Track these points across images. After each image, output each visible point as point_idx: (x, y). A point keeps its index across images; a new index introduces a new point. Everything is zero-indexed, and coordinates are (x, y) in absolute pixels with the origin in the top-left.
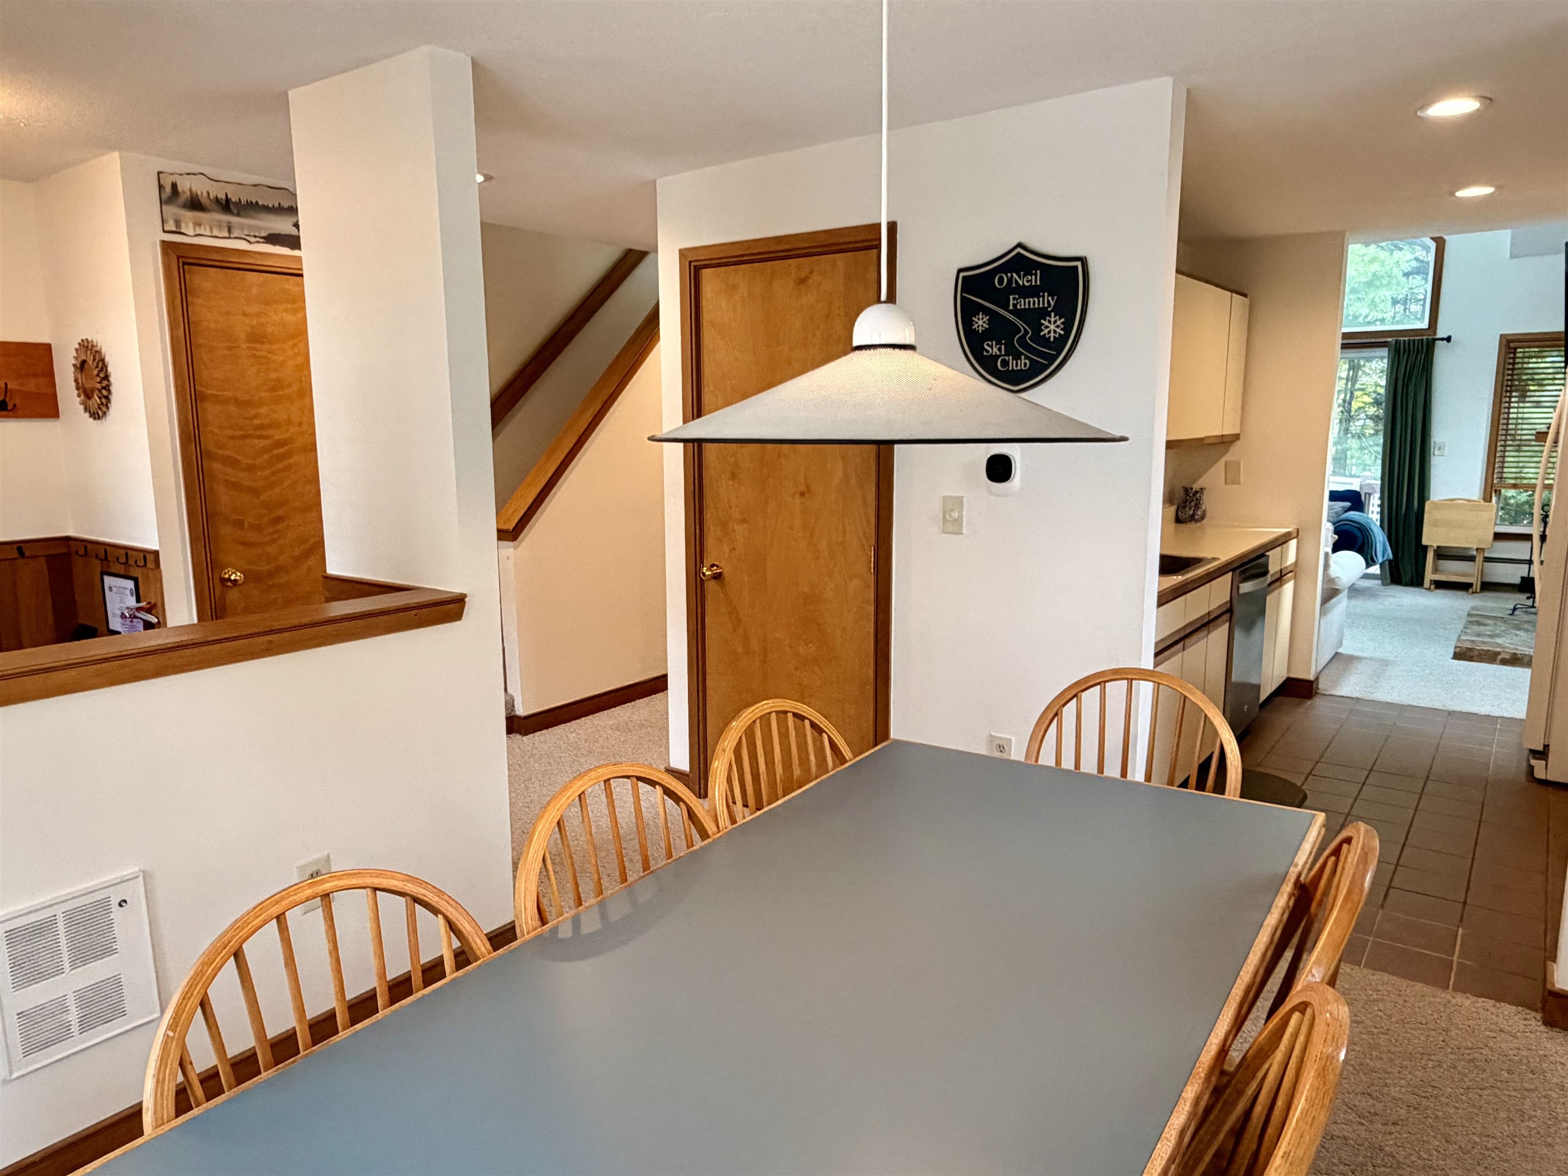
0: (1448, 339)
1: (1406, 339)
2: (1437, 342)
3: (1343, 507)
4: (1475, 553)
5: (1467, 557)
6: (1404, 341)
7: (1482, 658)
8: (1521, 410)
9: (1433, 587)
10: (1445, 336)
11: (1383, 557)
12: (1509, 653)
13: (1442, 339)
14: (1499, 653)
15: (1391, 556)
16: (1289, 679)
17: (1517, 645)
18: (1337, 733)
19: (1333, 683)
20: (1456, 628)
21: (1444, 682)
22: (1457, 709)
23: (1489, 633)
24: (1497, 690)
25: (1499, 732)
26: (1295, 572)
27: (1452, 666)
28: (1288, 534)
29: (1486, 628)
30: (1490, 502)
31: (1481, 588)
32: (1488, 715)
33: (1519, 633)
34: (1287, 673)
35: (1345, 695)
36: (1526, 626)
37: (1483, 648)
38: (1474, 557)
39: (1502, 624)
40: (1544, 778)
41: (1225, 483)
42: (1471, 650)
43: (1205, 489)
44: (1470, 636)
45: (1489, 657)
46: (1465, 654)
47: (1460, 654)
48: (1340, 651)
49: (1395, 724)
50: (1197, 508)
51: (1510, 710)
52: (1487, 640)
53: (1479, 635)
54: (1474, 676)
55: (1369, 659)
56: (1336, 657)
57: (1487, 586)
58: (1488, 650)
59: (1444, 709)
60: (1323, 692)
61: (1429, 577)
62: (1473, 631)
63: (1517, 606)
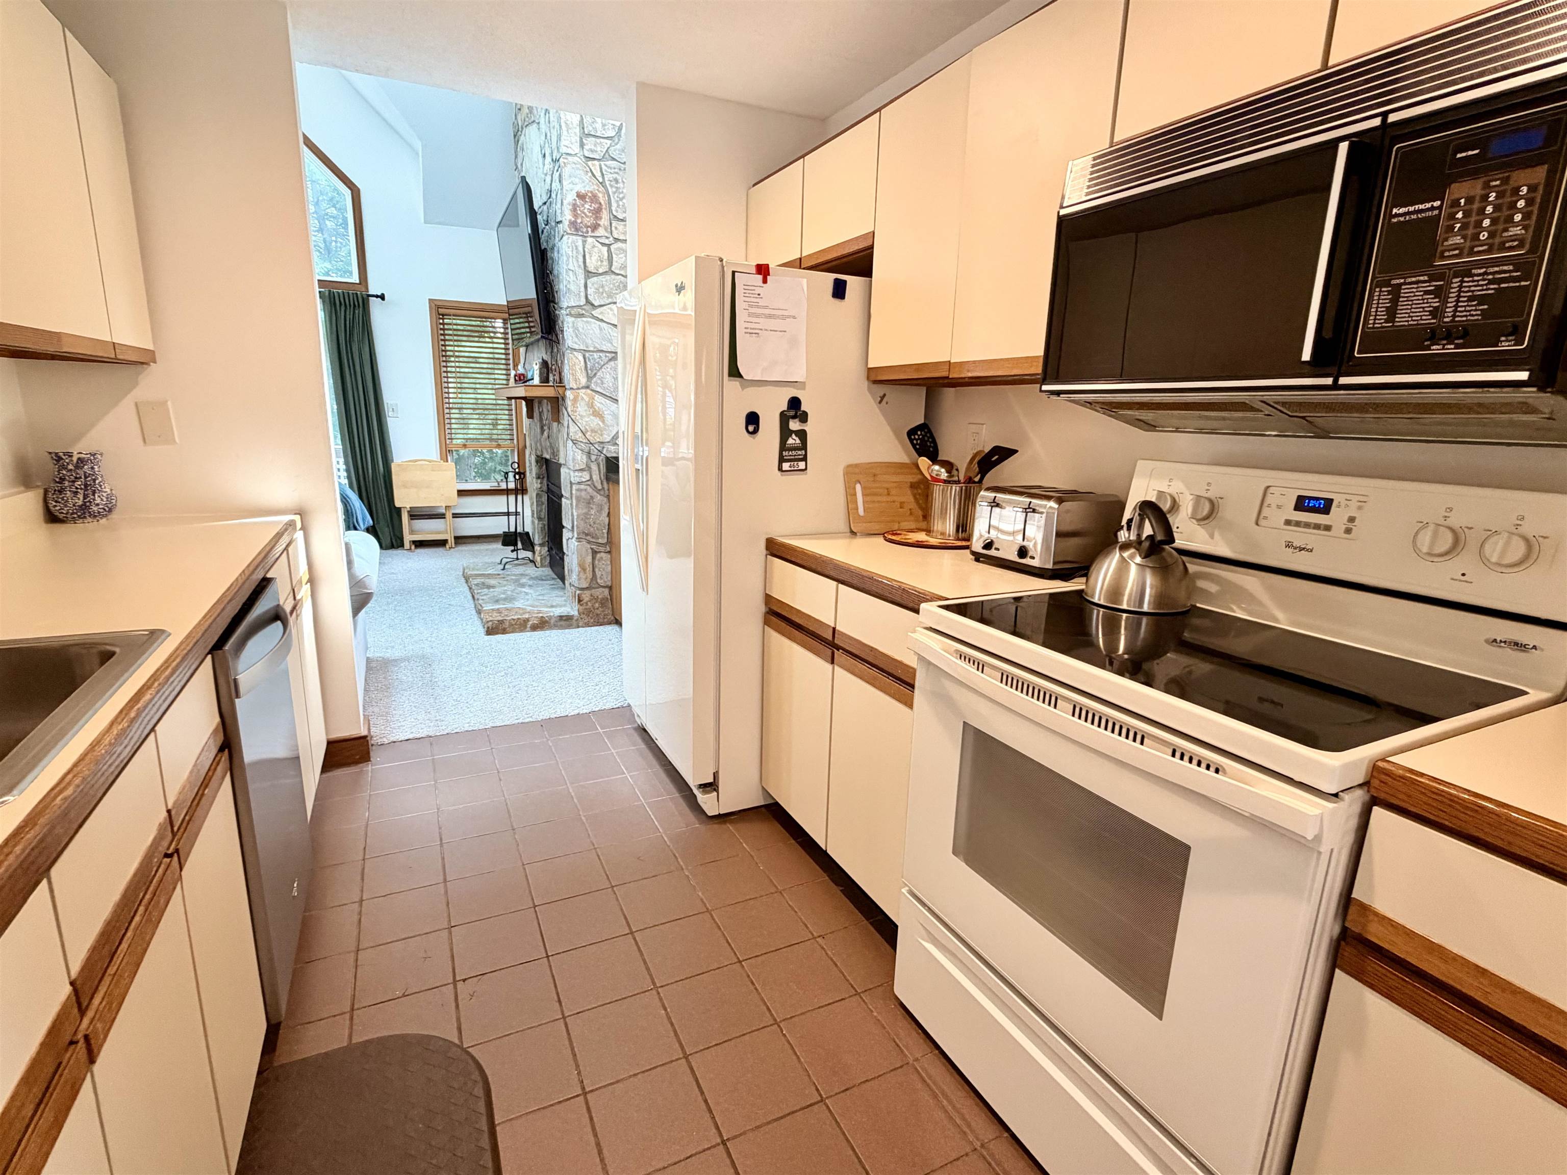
0: (382, 297)
1: (340, 291)
2: (371, 298)
4: (444, 511)
5: (437, 514)
6: (338, 293)
7: (514, 628)
9: (413, 547)
10: (379, 294)
11: (364, 524)
12: (537, 617)
13: (377, 296)
14: (528, 620)
15: (371, 522)
16: (330, 743)
17: (537, 606)
18: (440, 828)
19: (389, 729)
20: (465, 597)
21: (503, 674)
22: (544, 715)
23: (503, 596)
24: (557, 670)
25: (608, 738)
26: (312, 581)
27: (493, 646)
28: (291, 524)
29: (496, 589)
30: (447, 461)
31: (455, 543)
32: (578, 714)
33: (527, 591)
34: (327, 734)
35: (411, 736)
36: (524, 580)
37: (513, 617)
38: (444, 514)
39: (505, 583)
40: (717, 813)
41: (141, 441)
42: (501, 622)
43: (101, 454)
44: (488, 605)
45: (521, 626)
46: (497, 627)
47: (492, 628)
48: (368, 655)
49: (498, 772)
50: (90, 492)
51: (592, 699)
52: (509, 606)
53: (497, 601)
54: (522, 655)
55: (407, 659)
56: (369, 669)
57: (460, 540)
58: (518, 619)
59: (531, 720)
60: (381, 740)
61: (408, 538)
62: (488, 596)
63: (505, 561)
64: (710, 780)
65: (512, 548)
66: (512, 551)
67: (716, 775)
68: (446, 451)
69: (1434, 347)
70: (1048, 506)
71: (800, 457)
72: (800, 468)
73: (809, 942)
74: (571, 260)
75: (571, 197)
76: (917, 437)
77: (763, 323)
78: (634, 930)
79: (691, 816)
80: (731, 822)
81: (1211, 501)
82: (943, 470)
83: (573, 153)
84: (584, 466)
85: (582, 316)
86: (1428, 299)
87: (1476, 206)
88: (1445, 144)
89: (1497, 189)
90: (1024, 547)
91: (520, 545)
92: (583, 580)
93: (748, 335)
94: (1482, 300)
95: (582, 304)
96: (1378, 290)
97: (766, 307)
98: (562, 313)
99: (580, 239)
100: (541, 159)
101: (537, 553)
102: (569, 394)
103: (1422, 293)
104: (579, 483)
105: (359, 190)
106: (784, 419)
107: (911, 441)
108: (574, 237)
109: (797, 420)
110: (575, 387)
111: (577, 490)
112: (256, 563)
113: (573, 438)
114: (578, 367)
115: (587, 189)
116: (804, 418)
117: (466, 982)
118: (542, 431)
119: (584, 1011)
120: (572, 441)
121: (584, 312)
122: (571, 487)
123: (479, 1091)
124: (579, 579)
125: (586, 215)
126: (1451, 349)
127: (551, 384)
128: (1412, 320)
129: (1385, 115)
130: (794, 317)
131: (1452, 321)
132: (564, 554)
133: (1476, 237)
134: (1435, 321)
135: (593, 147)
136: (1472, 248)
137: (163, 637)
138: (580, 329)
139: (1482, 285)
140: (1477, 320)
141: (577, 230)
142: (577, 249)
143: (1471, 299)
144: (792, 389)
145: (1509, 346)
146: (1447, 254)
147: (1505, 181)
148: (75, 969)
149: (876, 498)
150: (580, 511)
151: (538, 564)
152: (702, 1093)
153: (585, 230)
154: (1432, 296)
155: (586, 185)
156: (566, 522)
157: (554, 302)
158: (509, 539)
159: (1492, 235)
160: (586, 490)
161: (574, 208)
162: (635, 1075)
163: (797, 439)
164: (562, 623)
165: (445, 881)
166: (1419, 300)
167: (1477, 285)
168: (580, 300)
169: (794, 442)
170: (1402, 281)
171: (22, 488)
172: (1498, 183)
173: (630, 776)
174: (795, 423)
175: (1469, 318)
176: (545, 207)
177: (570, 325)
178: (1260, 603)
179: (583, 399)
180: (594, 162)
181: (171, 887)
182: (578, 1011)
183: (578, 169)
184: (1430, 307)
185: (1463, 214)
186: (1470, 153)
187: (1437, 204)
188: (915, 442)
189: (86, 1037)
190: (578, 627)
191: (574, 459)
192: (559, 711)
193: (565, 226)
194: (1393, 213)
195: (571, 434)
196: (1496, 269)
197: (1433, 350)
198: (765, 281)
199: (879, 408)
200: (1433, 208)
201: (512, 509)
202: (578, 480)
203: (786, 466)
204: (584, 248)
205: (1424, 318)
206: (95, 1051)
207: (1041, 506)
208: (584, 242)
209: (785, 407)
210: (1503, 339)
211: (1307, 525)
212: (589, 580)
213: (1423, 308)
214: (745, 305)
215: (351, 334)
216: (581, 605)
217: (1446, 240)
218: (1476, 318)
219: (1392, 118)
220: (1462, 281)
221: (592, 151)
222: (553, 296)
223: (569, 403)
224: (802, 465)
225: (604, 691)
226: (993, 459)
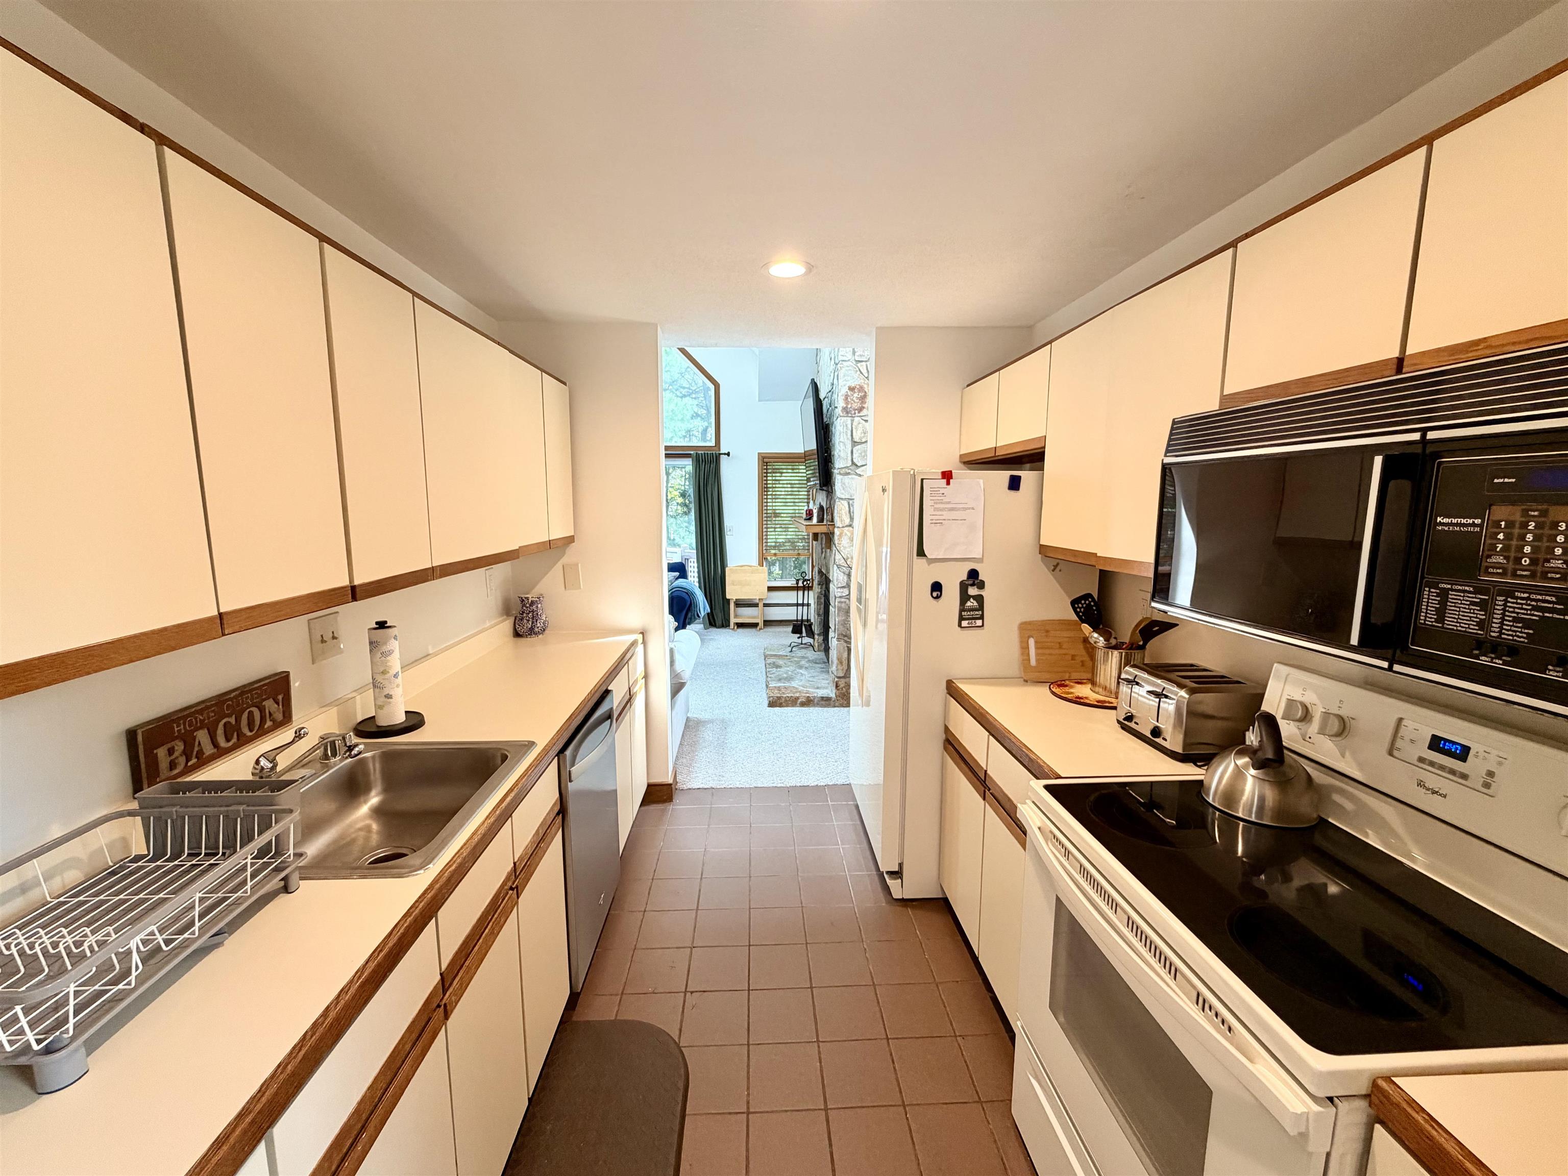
0: (728, 454)
1: (703, 452)
2: (721, 456)
3: (675, 577)
4: (757, 602)
5: (753, 604)
6: (702, 454)
7: (788, 703)
8: (774, 504)
9: (736, 627)
10: (726, 452)
11: (704, 612)
12: (805, 696)
13: (725, 454)
14: (797, 698)
15: (709, 610)
16: (650, 786)
17: (807, 687)
18: (703, 865)
19: (688, 778)
20: (761, 672)
21: (771, 742)
22: (792, 783)
23: (785, 675)
24: (811, 744)
25: (834, 811)
26: (646, 677)
27: (770, 717)
28: (634, 644)
29: (782, 670)
30: (763, 566)
31: (764, 625)
32: (817, 785)
33: (802, 672)
34: (648, 780)
35: (701, 786)
36: (803, 662)
37: (788, 695)
38: (758, 604)
39: (789, 664)
40: (901, 897)
41: (564, 588)
42: (779, 698)
43: (543, 597)
44: (773, 682)
45: (792, 702)
46: (776, 702)
47: (773, 703)
48: (688, 715)
49: (751, 826)
50: (535, 620)
51: (830, 773)
52: (787, 684)
53: (780, 680)
54: (789, 728)
55: (711, 721)
56: (687, 726)
57: (768, 623)
58: (791, 696)
59: (782, 785)
60: (682, 786)
61: (733, 620)
62: (775, 675)
63: (793, 644)
64: (896, 869)
65: (799, 635)
66: (799, 638)
67: (901, 865)
68: (762, 559)
69: (1483, 658)
70: (1179, 695)
71: (978, 616)
72: (977, 625)
73: (950, 1038)
74: (842, 435)
75: (844, 390)
76: (1080, 605)
77: (946, 515)
78: (814, 986)
79: (881, 895)
80: (913, 907)
81: (1341, 718)
82: (1101, 638)
83: (847, 359)
84: (845, 585)
85: (848, 474)
86: (1474, 610)
87: (1516, 531)
88: (1484, 465)
89: (1535, 519)
90: (1157, 727)
91: (804, 634)
92: (840, 671)
93: (933, 525)
94: (1527, 624)
95: (848, 465)
96: (1427, 589)
97: (949, 503)
98: (835, 471)
99: (849, 419)
100: (829, 360)
101: (816, 640)
102: (837, 531)
103: (1468, 603)
104: (840, 597)
105: (719, 385)
106: (963, 587)
107: (1075, 609)
108: (845, 418)
109: (975, 587)
110: (841, 526)
111: (839, 602)
112: (601, 683)
113: (837, 564)
114: (843, 511)
115: (856, 383)
116: (981, 585)
117: (694, 994)
118: (822, 552)
119: (763, 1044)
120: (837, 565)
121: (850, 471)
122: (835, 599)
123: (681, 1085)
124: (837, 670)
125: (854, 402)
126: (1499, 664)
127: (825, 522)
128: (1460, 626)
129: (1424, 431)
130: (973, 509)
131: (1499, 637)
132: (829, 648)
133: (1518, 560)
134: (1482, 633)
135: (861, 353)
136: (1515, 570)
137: (534, 746)
138: (846, 484)
139: (1527, 610)
140: (1523, 642)
141: (847, 413)
142: (846, 425)
143: (1515, 620)
144: (972, 563)
145: (1556, 676)
146: (1491, 570)
147: (1544, 513)
148: (444, 966)
149: (1047, 651)
150: (840, 618)
151: (816, 648)
152: (831, 1145)
153: (853, 412)
154: (1479, 608)
155: (855, 381)
156: (831, 625)
157: (831, 462)
158: (798, 627)
159: (1534, 562)
160: (845, 602)
161: (847, 397)
162: (786, 1111)
163: (975, 602)
164: (823, 703)
165: (697, 909)
166: (1465, 608)
167: (1521, 606)
168: (847, 463)
169: (972, 604)
170: (1449, 586)
171: (505, 617)
172: (1536, 513)
173: (843, 848)
174: (974, 589)
175: (1515, 638)
176: (830, 394)
177: (840, 481)
178: (1397, 836)
179: (846, 534)
180: (862, 364)
181: (510, 911)
182: (759, 1042)
183: (850, 370)
184: (1476, 618)
185: (1504, 535)
186: (1506, 480)
187: (1478, 521)
188: (1078, 610)
189: (445, 1005)
190: (835, 707)
191: (837, 580)
192: (803, 780)
193: (838, 411)
194: (1438, 521)
195: (836, 561)
196: (1539, 597)
197: (1482, 660)
198: (948, 483)
199: (1052, 575)
200: (1474, 525)
201: (806, 602)
202: (839, 594)
203: (964, 623)
204: (852, 424)
205: (1472, 627)
206: (449, 1013)
207: (1172, 692)
208: (852, 421)
209: (965, 577)
210: (1550, 667)
211: (1442, 768)
212: (845, 671)
213: (1471, 617)
214: (932, 503)
215: (708, 478)
216: (838, 690)
217: (1489, 556)
218: (1522, 640)
219: (1431, 435)
220: (1506, 601)
221: (861, 356)
222: (831, 458)
223: (836, 537)
224: (979, 623)
225: (840, 767)
226: (1154, 629)
